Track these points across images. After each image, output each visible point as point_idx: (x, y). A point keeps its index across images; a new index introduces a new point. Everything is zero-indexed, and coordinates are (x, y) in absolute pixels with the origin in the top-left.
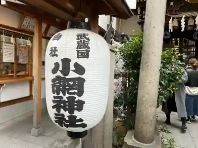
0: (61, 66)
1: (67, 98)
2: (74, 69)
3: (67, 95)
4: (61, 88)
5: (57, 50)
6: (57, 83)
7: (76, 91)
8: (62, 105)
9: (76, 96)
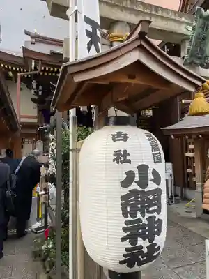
0: (137, 175)
1: (147, 219)
2: (153, 178)
3: (147, 215)
4: (139, 206)
5: (129, 155)
6: (131, 201)
7: (156, 207)
8: (141, 231)
9: (155, 214)
